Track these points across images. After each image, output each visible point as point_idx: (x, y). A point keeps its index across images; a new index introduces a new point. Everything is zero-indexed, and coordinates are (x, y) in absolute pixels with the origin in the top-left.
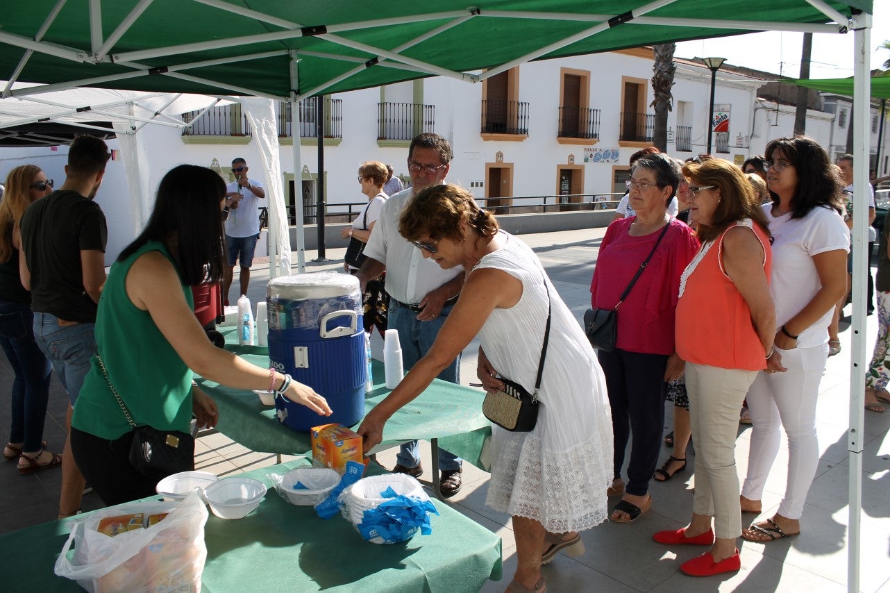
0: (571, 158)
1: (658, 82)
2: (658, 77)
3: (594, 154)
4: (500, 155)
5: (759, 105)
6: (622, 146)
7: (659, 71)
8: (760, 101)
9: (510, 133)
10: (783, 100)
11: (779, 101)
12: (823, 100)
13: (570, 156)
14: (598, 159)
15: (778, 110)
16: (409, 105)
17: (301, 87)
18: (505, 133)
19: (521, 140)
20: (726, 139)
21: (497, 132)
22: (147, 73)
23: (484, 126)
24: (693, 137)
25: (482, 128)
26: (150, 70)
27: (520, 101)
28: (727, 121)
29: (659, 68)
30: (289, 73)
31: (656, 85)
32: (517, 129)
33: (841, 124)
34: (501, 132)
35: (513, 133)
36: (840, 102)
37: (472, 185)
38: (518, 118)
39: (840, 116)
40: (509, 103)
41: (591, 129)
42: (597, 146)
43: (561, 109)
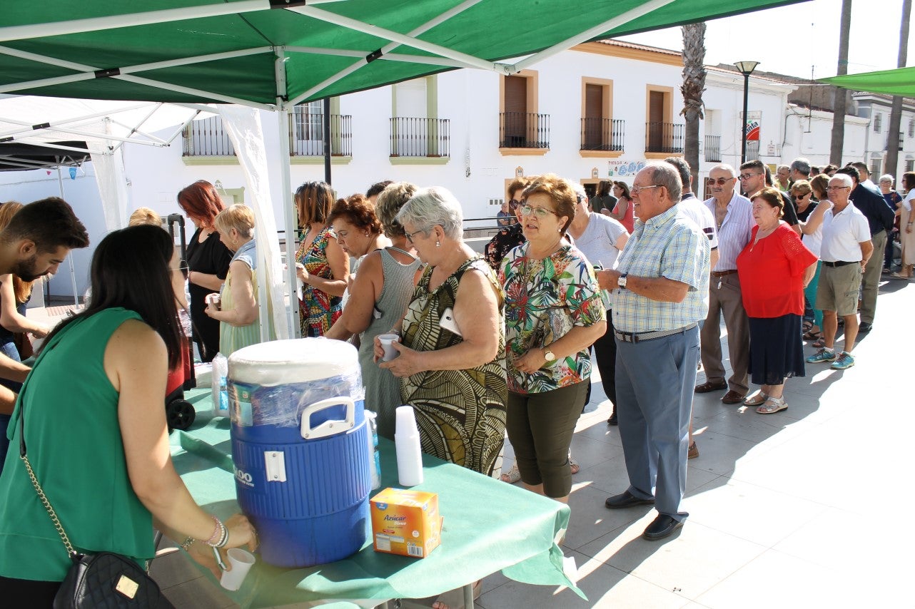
0: (595, 172)
1: (688, 89)
2: (688, 83)
3: (619, 166)
4: (520, 171)
5: (790, 111)
6: (648, 157)
7: (689, 77)
8: (792, 107)
9: (530, 147)
10: (816, 105)
11: (811, 107)
12: (856, 104)
13: (593, 170)
14: (623, 173)
15: (810, 116)
16: (422, 120)
17: (289, 92)
18: (525, 147)
19: (542, 154)
20: (756, 148)
21: (516, 147)
22: (93, 76)
23: (502, 141)
24: (723, 147)
25: (500, 143)
26: (96, 72)
27: (540, 113)
28: (758, 128)
29: (688, 73)
30: (274, 75)
31: (686, 92)
32: (538, 142)
33: (877, 128)
34: (520, 147)
35: (533, 147)
36: (874, 106)
37: (491, 203)
38: (538, 130)
39: (875, 120)
40: (528, 115)
41: (615, 141)
42: (622, 158)
43: (584, 120)
